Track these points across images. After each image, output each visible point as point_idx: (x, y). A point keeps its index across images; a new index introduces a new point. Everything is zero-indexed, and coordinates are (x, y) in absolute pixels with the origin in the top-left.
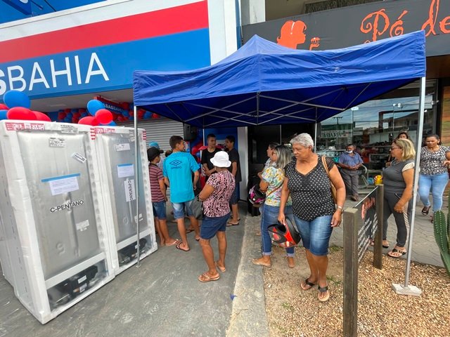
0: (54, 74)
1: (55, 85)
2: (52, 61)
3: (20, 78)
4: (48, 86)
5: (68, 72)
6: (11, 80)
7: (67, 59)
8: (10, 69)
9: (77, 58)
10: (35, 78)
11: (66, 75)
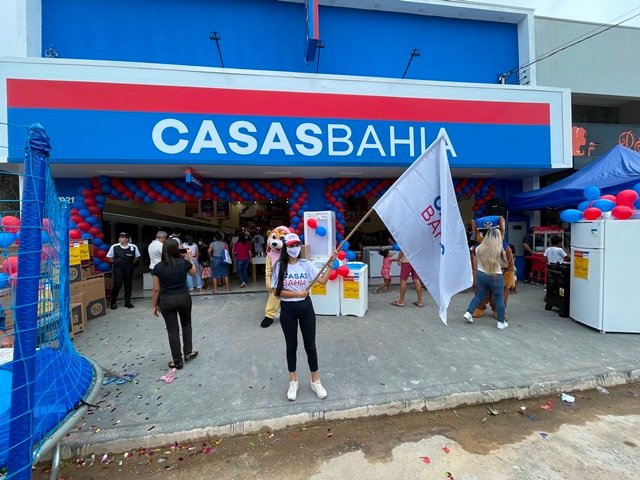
0: (393, 141)
1: (393, 154)
2: (392, 128)
3: (345, 140)
4: (383, 154)
5: (411, 142)
6: (331, 140)
7: (411, 129)
8: (331, 127)
9: (423, 129)
10: (368, 142)
11: (409, 145)
